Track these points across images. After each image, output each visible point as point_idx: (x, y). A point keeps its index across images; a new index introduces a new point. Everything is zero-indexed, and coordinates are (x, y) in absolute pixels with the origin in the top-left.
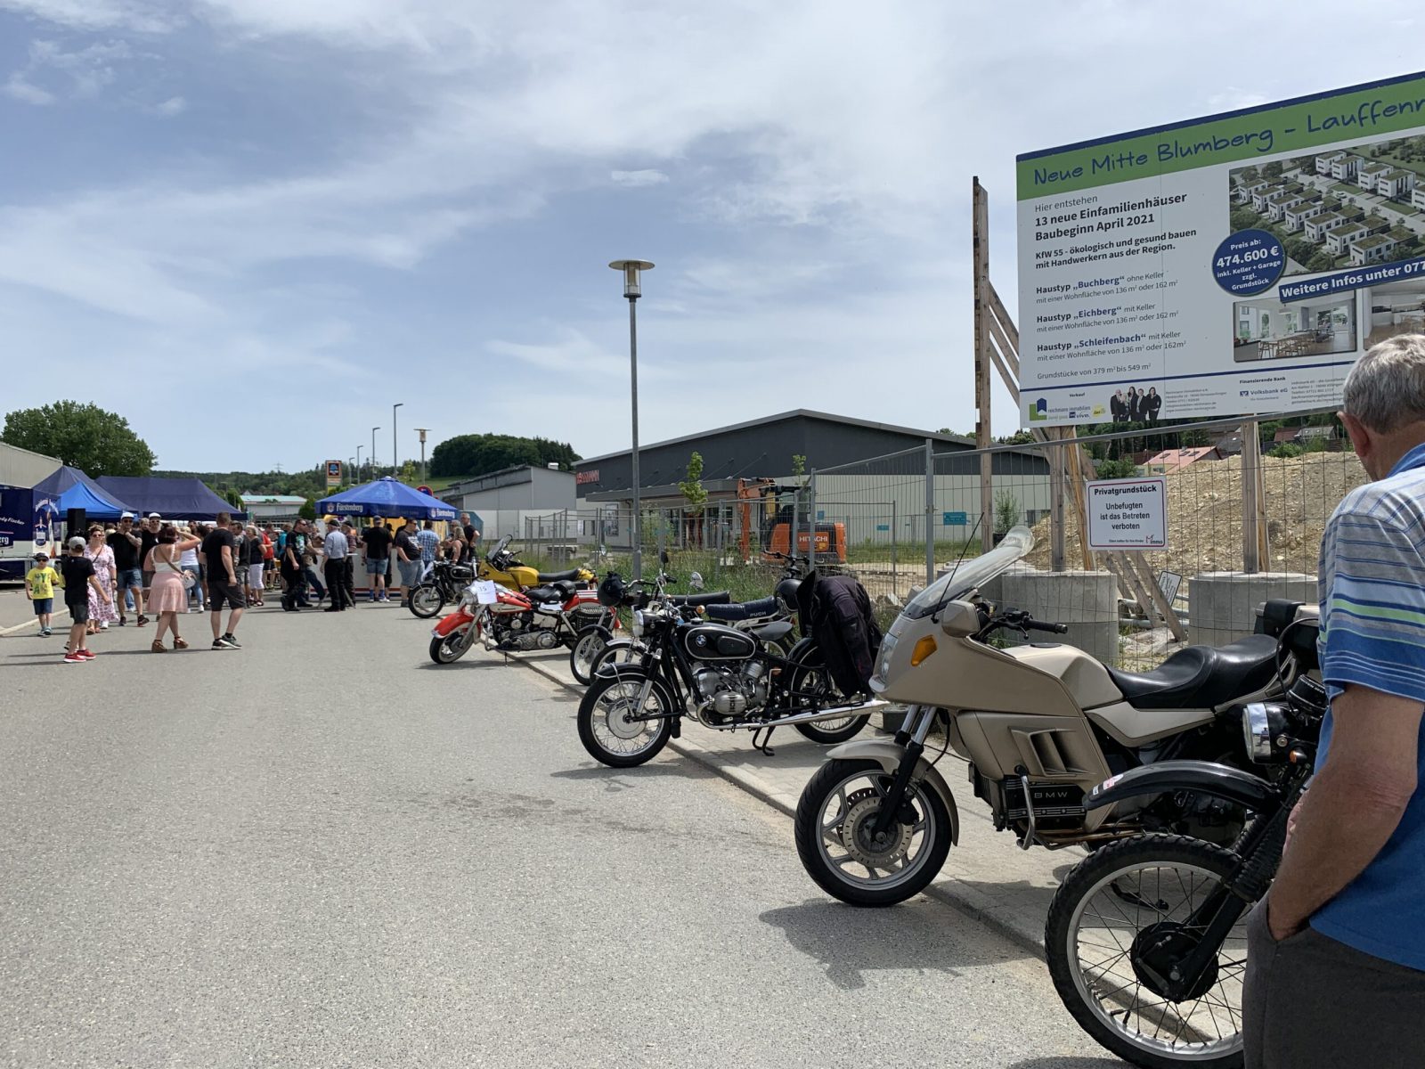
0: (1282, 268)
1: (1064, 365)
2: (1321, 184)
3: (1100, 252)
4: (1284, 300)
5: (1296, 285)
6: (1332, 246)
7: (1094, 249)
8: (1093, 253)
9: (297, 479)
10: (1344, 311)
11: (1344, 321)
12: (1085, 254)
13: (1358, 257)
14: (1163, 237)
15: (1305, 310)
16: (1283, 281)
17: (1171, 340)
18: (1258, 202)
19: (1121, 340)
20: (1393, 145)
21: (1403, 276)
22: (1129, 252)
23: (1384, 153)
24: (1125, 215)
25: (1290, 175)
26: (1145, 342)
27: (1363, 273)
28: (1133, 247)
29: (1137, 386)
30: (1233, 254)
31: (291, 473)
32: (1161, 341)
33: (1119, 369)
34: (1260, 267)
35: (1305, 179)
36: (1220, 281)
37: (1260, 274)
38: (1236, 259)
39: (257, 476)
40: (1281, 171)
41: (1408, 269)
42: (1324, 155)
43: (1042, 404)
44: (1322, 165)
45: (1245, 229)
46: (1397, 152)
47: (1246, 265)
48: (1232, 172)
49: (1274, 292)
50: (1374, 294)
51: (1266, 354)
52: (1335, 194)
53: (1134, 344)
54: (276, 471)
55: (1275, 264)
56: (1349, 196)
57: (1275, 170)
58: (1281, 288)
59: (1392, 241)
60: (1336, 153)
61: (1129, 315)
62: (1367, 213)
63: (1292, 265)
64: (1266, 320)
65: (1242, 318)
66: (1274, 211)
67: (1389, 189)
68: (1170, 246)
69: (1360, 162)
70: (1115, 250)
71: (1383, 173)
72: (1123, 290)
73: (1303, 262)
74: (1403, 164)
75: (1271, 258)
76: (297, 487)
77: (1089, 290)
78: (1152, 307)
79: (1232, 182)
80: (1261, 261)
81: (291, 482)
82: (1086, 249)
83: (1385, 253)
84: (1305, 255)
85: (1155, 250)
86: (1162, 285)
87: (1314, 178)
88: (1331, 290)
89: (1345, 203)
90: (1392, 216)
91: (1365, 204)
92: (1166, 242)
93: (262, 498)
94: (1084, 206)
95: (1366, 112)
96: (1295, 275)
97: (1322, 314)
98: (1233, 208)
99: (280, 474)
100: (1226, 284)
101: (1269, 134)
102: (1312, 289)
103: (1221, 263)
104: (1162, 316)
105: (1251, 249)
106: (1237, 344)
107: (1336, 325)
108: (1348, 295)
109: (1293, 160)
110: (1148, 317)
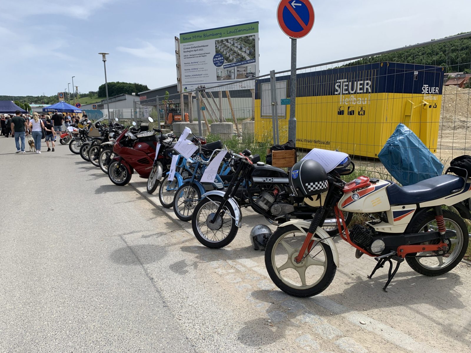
0: (224, 61)
1: (190, 80)
2: (229, 45)
3: (195, 56)
4: (224, 68)
5: (226, 65)
6: (231, 58)
7: (194, 55)
8: (193, 56)
9: (51, 98)
10: (233, 71)
11: (233, 73)
12: (192, 56)
13: (235, 60)
14: (205, 54)
15: (227, 70)
16: (224, 64)
17: (207, 75)
18: (220, 48)
19: (199, 75)
20: (240, 38)
21: (241, 64)
22: (200, 56)
23: (238, 39)
24: (199, 48)
25: (224, 42)
26: (203, 76)
27: (236, 63)
28: (200, 55)
29: (202, 85)
30: (216, 58)
31: (49, 96)
32: (205, 76)
33: (199, 81)
34: (221, 61)
35: (227, 44)
36: (214, 63)
37: (221, 62)
38: (217, 59)
39: (36, 97)
40: (223, 42)
41: (242, 63)
42: (230, 39)
43: (186, 88)
44: (229, 41)
45: (218, 53)
46: (240, 39)
47: (218, 60)
48: (216, 41)
49: (222, 66)
50: (237, 68)
51: (222, 79)
52: (231, 47)
53: (201, 76)
54: (43, 96)
55: (223, 61)
56: (234, 48)
57: (222, 41)
58: (224, 66)
59: (240, 57)
60: (231, 39)
61: (200, 70)
62: (236, 51)
63: (225, 61)
64: (221, 72)
65: (218, 71)
66: (222, 50)
67: (239, 47)
68: (206, 56)
69: (235, 41)
70: (197, 56)
71: (238, 43)
72: (199, 64)
73: (227, 61)
74: (241, 42)
75: (222, 59)
76: (51, 101)
77: (193, 64)
78: (203, 68)
79: (216, 43)
80: (220, 60)
81: (49, 99)
82: (192, 55)
83: (239, 60)
84: (227, 59)
85: (203, 56)
86: (205, 64)
87: (228, 43)
88: (231, 67)
89: (233, 49)
90: (240, 52)
91: (236, 49)
92: (205, 55)
93: (38, 105)
94: (191, 46)
95: (236, 31)
96: (226, 63)
97: (230, 71)
98: (216, 49)
99: (44, 96)
100: (215, 64)
101: (221, 34)
102: (228, 66)
103: (214, 60)
104: (205, 70)
105: (219, 57)
106: (217, 77)
107: (232, 74)
108: (233, 68)
109: (225, 39)
110: (203, 71)
